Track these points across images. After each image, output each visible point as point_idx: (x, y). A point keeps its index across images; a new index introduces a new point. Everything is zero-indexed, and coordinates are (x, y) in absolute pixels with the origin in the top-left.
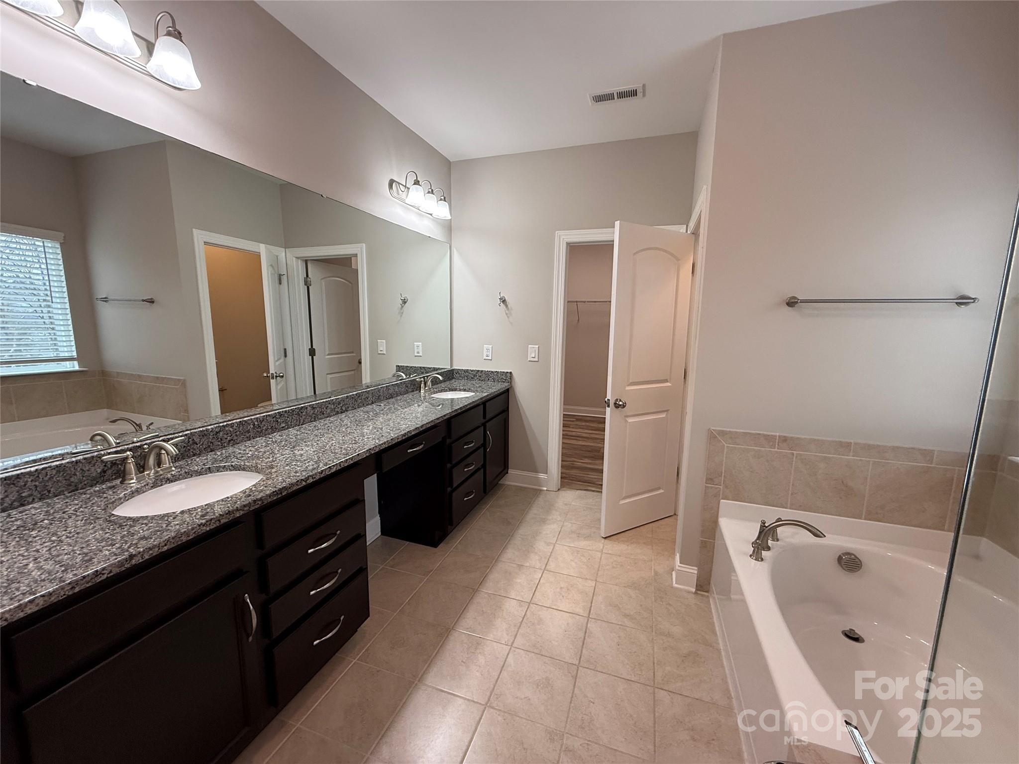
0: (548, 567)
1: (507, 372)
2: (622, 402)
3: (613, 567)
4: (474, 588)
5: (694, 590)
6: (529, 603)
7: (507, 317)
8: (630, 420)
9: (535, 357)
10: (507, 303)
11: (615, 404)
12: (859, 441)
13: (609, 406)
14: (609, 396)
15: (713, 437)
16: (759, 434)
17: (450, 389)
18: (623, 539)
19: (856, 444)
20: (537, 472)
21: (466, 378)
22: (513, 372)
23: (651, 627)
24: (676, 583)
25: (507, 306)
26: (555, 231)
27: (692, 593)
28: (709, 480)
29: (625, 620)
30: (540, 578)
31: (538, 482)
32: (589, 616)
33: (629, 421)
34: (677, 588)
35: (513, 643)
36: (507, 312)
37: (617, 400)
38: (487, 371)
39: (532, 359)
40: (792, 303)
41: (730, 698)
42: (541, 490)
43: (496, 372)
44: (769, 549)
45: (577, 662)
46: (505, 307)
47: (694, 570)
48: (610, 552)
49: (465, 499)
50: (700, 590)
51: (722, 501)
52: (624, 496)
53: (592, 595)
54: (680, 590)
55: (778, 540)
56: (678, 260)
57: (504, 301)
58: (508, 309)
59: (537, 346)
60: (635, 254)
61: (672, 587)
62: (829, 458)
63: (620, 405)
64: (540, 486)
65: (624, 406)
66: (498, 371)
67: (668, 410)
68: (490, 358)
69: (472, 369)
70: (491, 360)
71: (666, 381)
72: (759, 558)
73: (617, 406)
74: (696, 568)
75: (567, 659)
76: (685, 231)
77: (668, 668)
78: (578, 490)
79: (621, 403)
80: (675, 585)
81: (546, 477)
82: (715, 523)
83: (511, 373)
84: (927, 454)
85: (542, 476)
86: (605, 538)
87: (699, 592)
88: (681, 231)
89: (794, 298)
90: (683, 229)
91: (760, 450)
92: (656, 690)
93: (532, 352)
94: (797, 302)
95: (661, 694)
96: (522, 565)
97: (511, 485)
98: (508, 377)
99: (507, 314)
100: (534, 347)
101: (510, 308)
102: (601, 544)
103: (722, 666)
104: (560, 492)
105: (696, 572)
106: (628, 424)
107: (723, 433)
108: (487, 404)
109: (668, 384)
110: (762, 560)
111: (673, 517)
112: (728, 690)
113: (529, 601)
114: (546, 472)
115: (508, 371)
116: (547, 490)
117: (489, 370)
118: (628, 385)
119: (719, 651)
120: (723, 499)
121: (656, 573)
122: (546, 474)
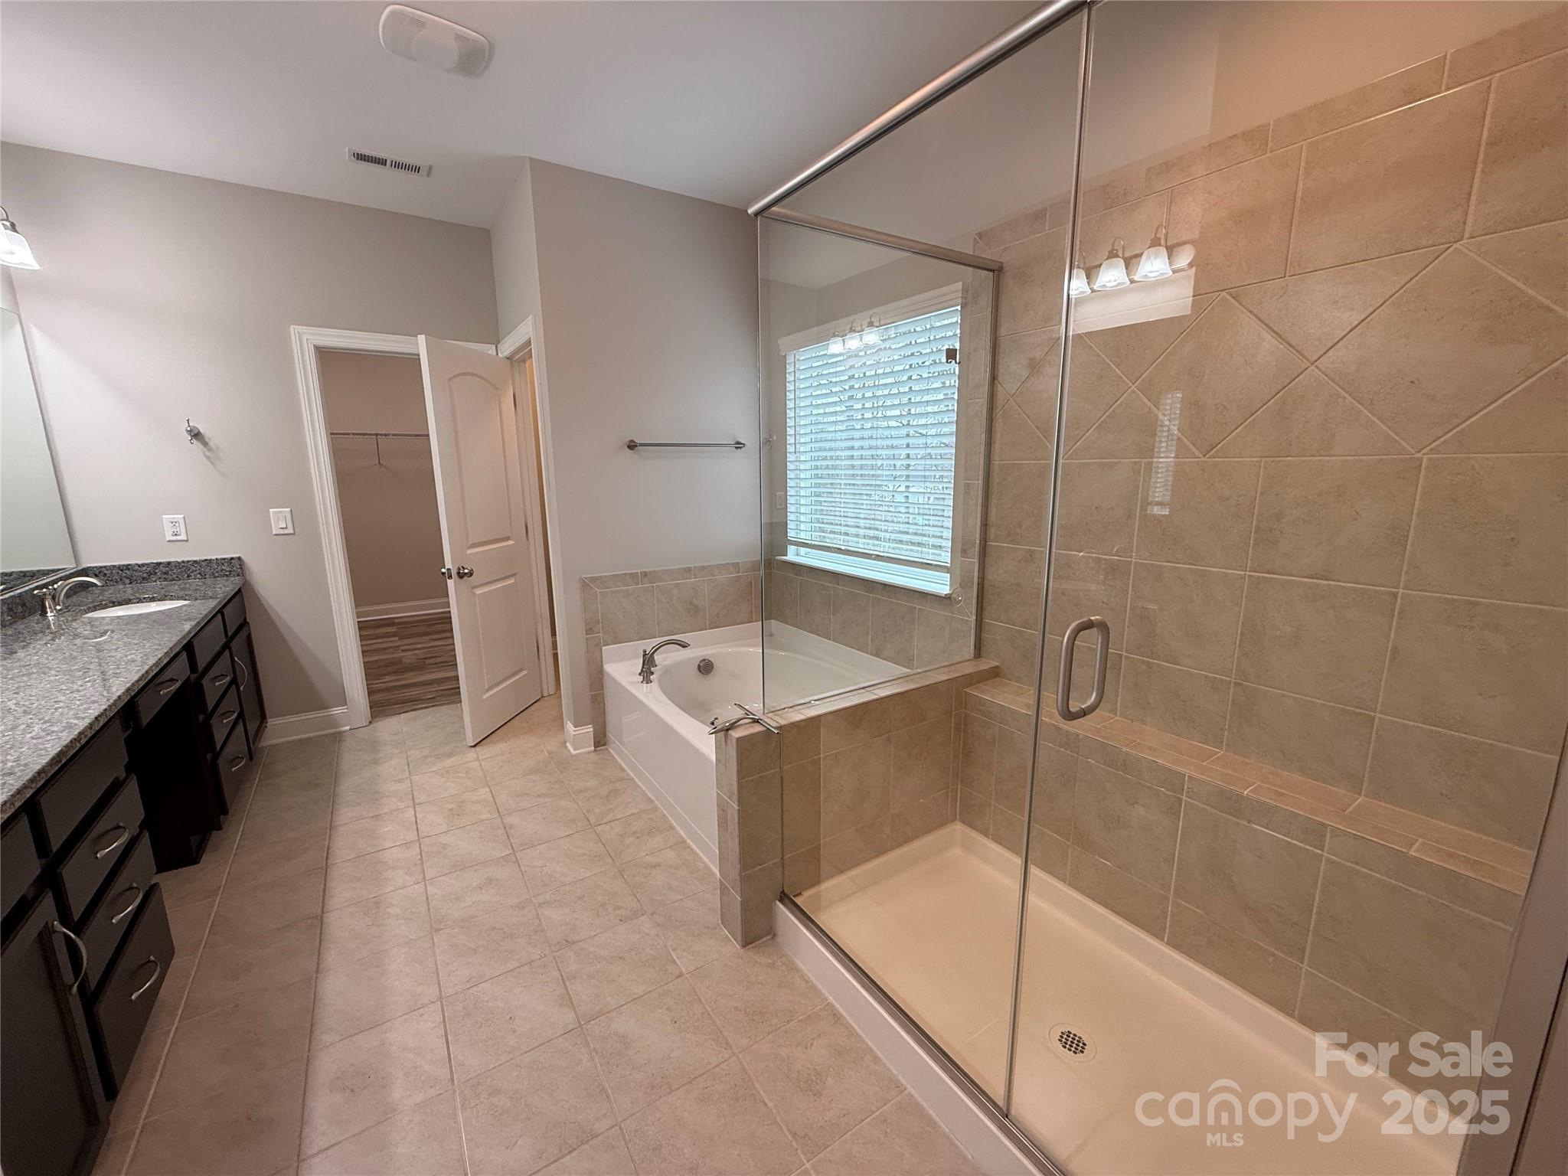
0: (417, 801)
1: (232, 559)
2: (467, 569)
3: (501, 767)
4: (320, 866)
5: (593, 748)
6: (419, 840)
7: (210, 464)
8: (479, 591)
9: (286, 528)
10: (207, 439)
11: (459, 573)
12: (697, 565)
13: (450, 577)
14: (448, 564)
15: (585, 585)
16: (625, 574)
17: (114, 603)
18: (497, 739)
19: (695, 567)
20: (326, 707)
21: (127, 581)
22: (243, 557)
23: (569, 792)
24: (575, 750)
25: (205, 444)
26: (289, 326)
27: (591, 752)
28: (589, 631)
29: (541, 799)
30: (415, 814)
31: (332, 722)
32: (500, 816)
33: (478, 593)
34: (576, 755)
35: (424, 878)
36: (208, 454)
37: (459, 569)
38: (183, 562)
39: (282, 532)
40: (632, 446)
41: (652, 801)
42: (340, 733)
43: (206, 560)
44: (652, 673)
45: (511, 851)
46: (201, 446)
47: (590, 729)
48: (489, 756)
49: (233, 770)
50: (599, 747)
51: (604, 648)
52: (487, 687)
53: (492, 798)
54: (581, 754)
55: (656, 666)
56: (497, 389)
57: (196, 435)
58: (210, 449)
59: (288, 510)
60: (449, 380)
61: (572, 756)
62: (679, 583)
63: (466, 574)
64: (338, 727)
65: (471, 574)
66: (209, 558)
67: (515, 574)
68: (183, 537)
69: (140, 562)
70: (187, 541)
71: (508, 539)
72: (649, 681)
73: (461, 576)
74: (591, 726)
75: (498, 854)
76: (495, 353)
77: (597, 811)
78: (400, 713)
79: (466, 571)
80: (574, 752)
81: (346, 710)
82: (601, 671)
83: (239, 558)
84: (736, 565)
85: (337, 711)
86: (475, 746)
87: (598, 749)
88: (490, 352)
89: (632, 441)
90: (491, 350)
91: (627, 589)
92: (595, 828)
93: (279, 518)
94: (636, 446)
95: (599, 829)
96: (379, 815)
97: (278, 744)
98: (235, 566)
99: (208, 458)
100: (281, 512)
101: (213, 447)
102: (472, 754)
103: (638, 786)
104: (375, 725)
105: (591, 729)
106: (477, 597)
107: (594, 580)
108: (225, 611)
109: (510, 542)
110: (651, 682)
111: (542, 700)
112: (649, 798)
113: (417, 838)
114: (343, 701)
115: (234, 556)
116: (351, 729)
117: (186, 559)
118: (470, 548)
119: (633, 779)
120: (604, 646)
121: (550, 753)
122: (346, 705)
